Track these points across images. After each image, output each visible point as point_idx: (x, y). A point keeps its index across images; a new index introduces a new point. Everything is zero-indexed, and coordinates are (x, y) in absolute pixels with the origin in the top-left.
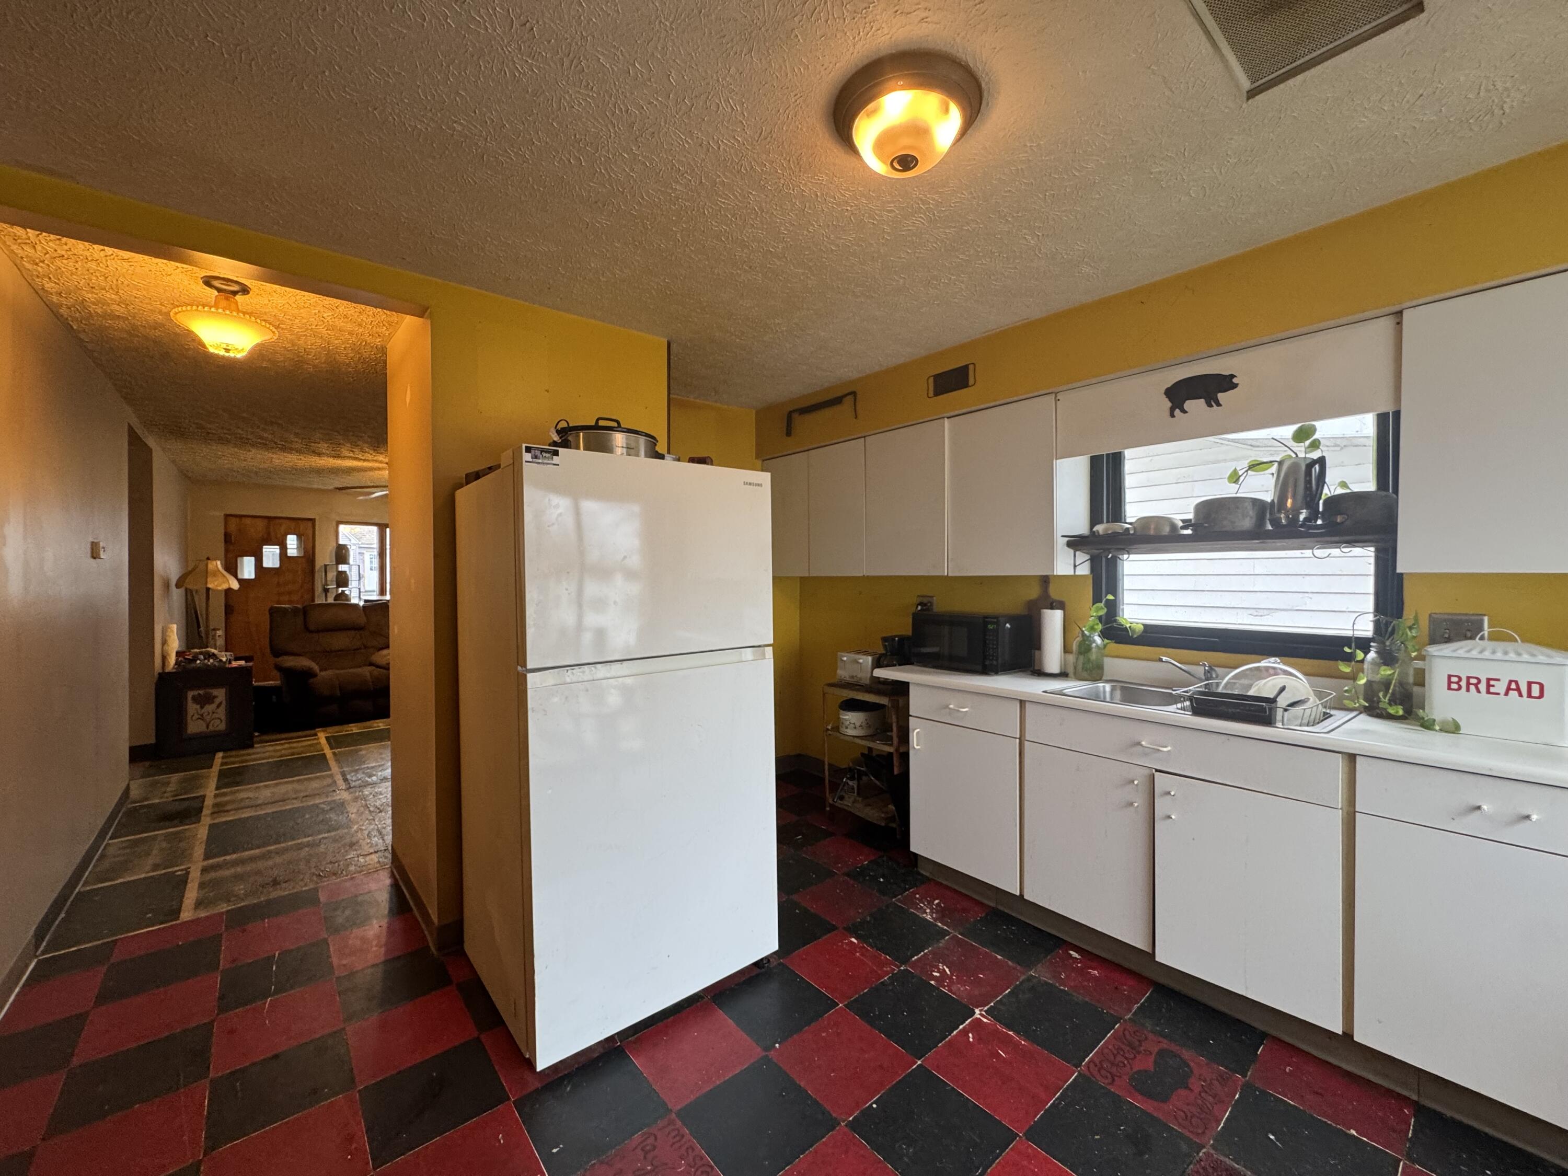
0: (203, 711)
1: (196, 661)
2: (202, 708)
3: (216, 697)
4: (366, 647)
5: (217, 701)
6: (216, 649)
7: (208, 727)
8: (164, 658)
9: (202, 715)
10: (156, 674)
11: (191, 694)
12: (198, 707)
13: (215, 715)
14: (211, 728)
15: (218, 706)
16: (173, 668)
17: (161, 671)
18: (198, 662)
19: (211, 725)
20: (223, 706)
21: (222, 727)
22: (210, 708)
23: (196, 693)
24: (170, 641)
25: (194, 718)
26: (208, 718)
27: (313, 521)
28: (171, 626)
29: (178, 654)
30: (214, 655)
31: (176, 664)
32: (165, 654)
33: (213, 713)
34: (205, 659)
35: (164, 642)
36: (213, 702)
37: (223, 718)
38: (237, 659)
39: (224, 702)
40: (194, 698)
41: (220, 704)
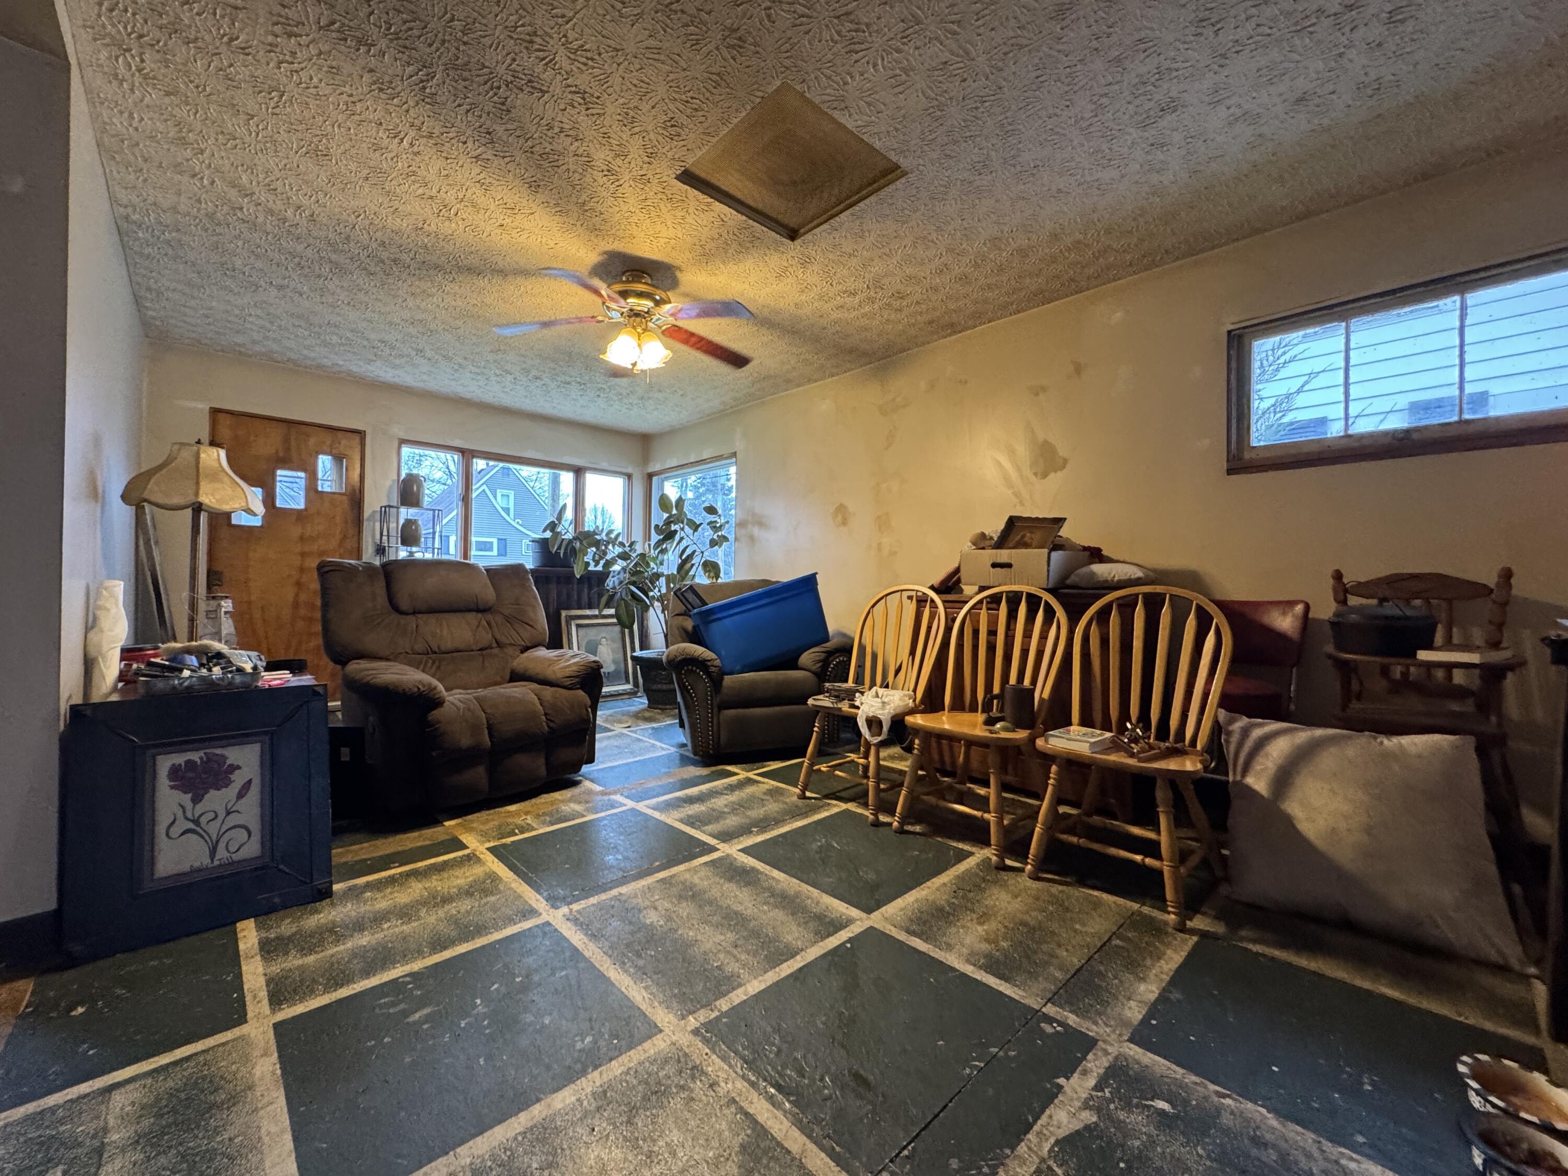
0: (199, 808)
1: (181, 670)
2: (196, 800)
3: (234, 768)
4: (500, 645)
5: (238, 779)
6: (220, 641)
7: (213, 852)
8: (89, 665)
9: (196, 822)
10: (64, 707)
11: (165, 763)
12: (186, 798)
13: (233, 820)
14: (221, 853)
15: (240, 795)
16: (115, 689)
17: (78, 700)
18: (186, 673)
19: (222, 845)
20: (255, 790)
21: (251, 849)
22: (216, 799)
23: (179, 759)
24: (105, 622)
25: (176, 831)
26: (213, 828)
27: (361, 434)
28: (109, 583)
29: (127, 654)
30: (219, 655)
31: (122, 677)
32: (92, 652)
33: (228, 813)
34: (202, 665)
35: (90, 625)
36: (227, 783)
37: (255, 827)
38: (271, 667)
39: (256, 783)
40: (174, 773)
41: (248, 785)
